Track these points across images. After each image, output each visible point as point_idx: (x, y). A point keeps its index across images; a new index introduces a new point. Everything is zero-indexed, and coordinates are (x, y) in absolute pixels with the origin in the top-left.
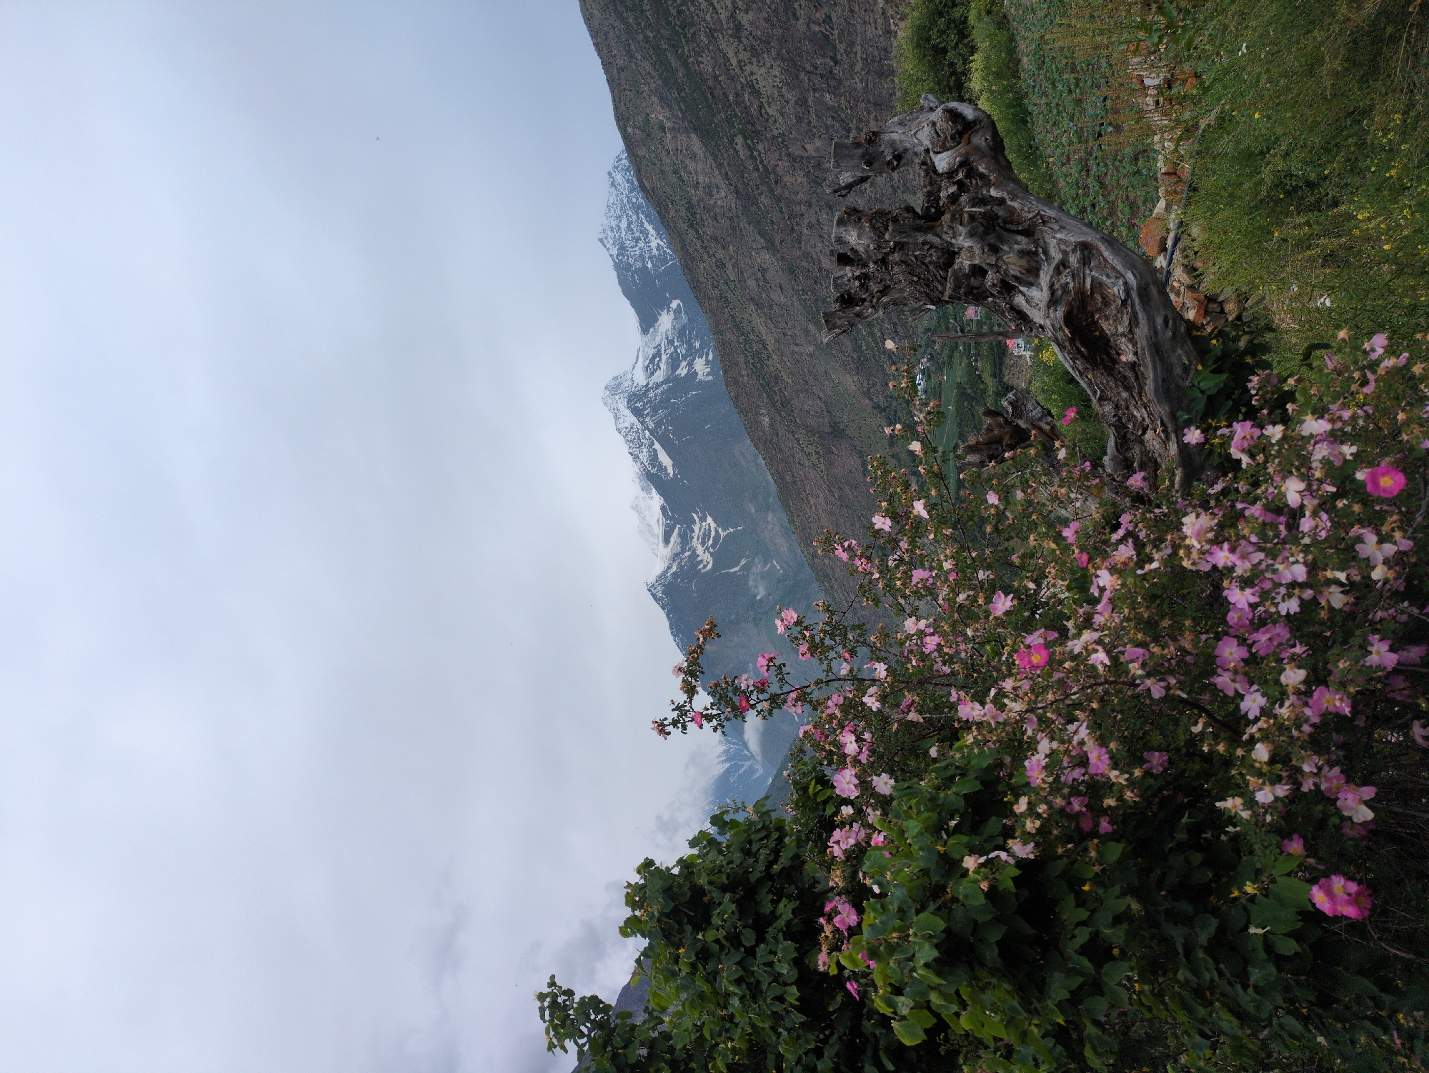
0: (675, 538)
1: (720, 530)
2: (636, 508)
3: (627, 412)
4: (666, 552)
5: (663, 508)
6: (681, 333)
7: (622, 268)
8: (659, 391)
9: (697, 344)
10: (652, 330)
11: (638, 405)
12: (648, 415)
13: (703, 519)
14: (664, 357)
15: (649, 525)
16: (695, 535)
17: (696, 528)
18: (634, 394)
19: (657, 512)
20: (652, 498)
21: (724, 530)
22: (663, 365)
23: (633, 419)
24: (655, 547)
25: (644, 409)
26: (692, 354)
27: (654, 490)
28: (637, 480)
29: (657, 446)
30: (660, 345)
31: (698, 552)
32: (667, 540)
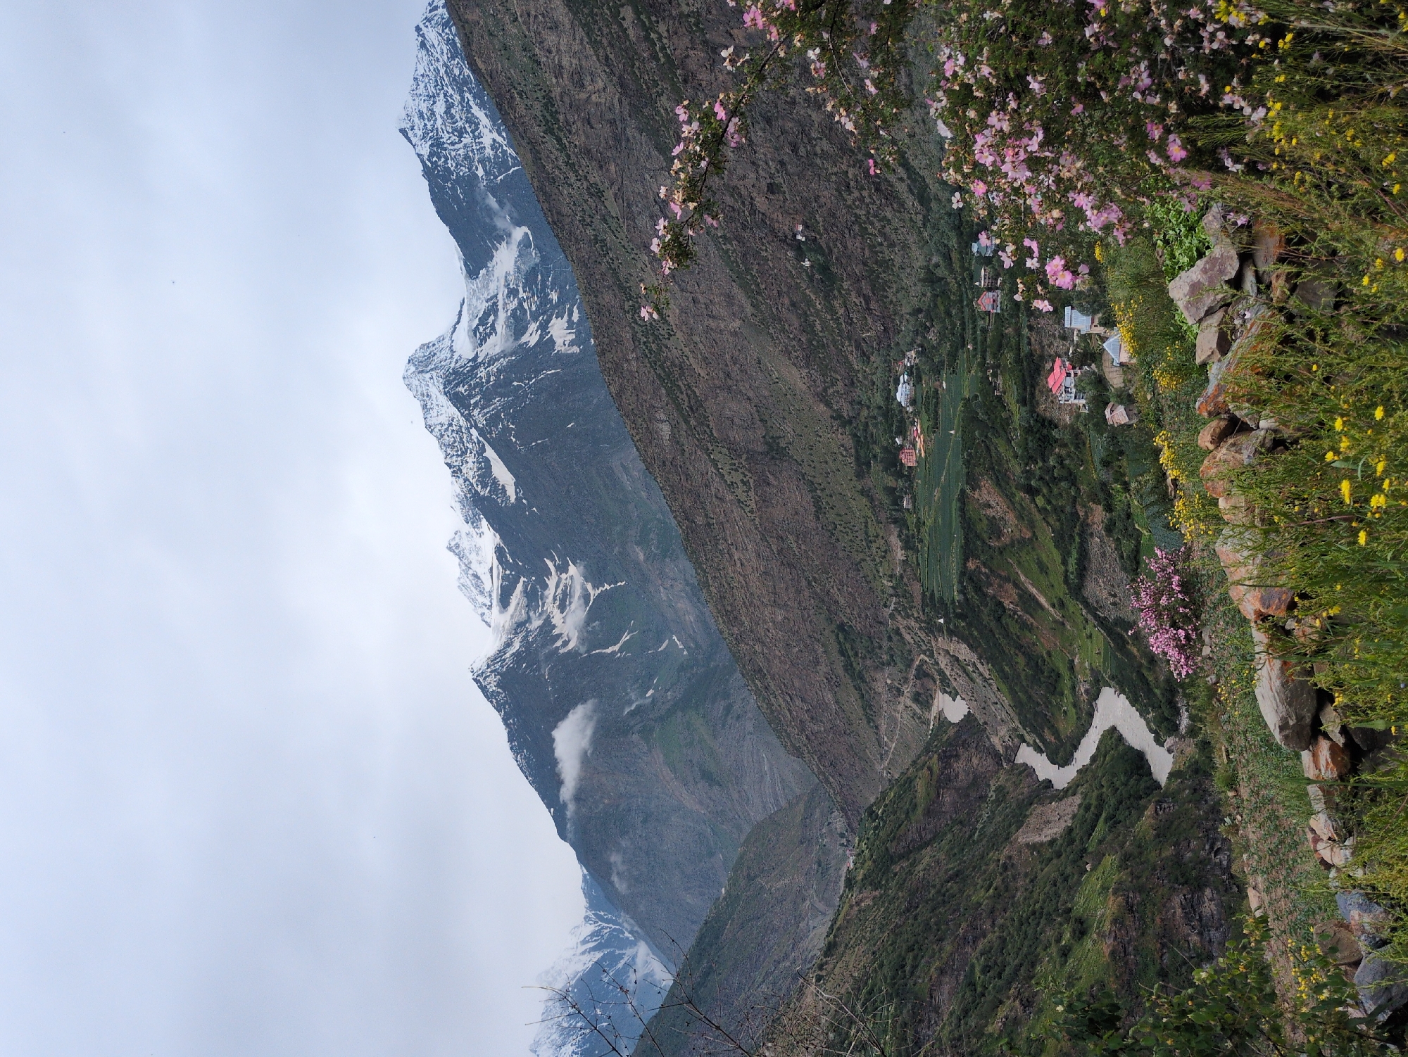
0: (517, 596)
1: (589, 586)
2: (454, 549)
3: (443, 400)
4: (502, 619)
5: (499, 552)
6: (530, 279)
7: (436, 176)
8: (494, 368)
9: (554, 296)
10: (483, 272)
11: (461, 389)
12: (476, 404)
13: (562, 569)
14: (502, 316)
15: (476, 576)
16: (550, 592)
17: (552, 582)
18: (455, 372)
19: (490, 558)
20: (481, 535)
21: (595, 587)
22: (500, 326)
23: (453, 411)
24: (485, 610)
25: (471, 396)
26: (545, 313)
27: (484, 523)
28: (458, 506)
29: (490, 453)
30: (496, 296)
31: (554, 621)
32: (504, 602)
